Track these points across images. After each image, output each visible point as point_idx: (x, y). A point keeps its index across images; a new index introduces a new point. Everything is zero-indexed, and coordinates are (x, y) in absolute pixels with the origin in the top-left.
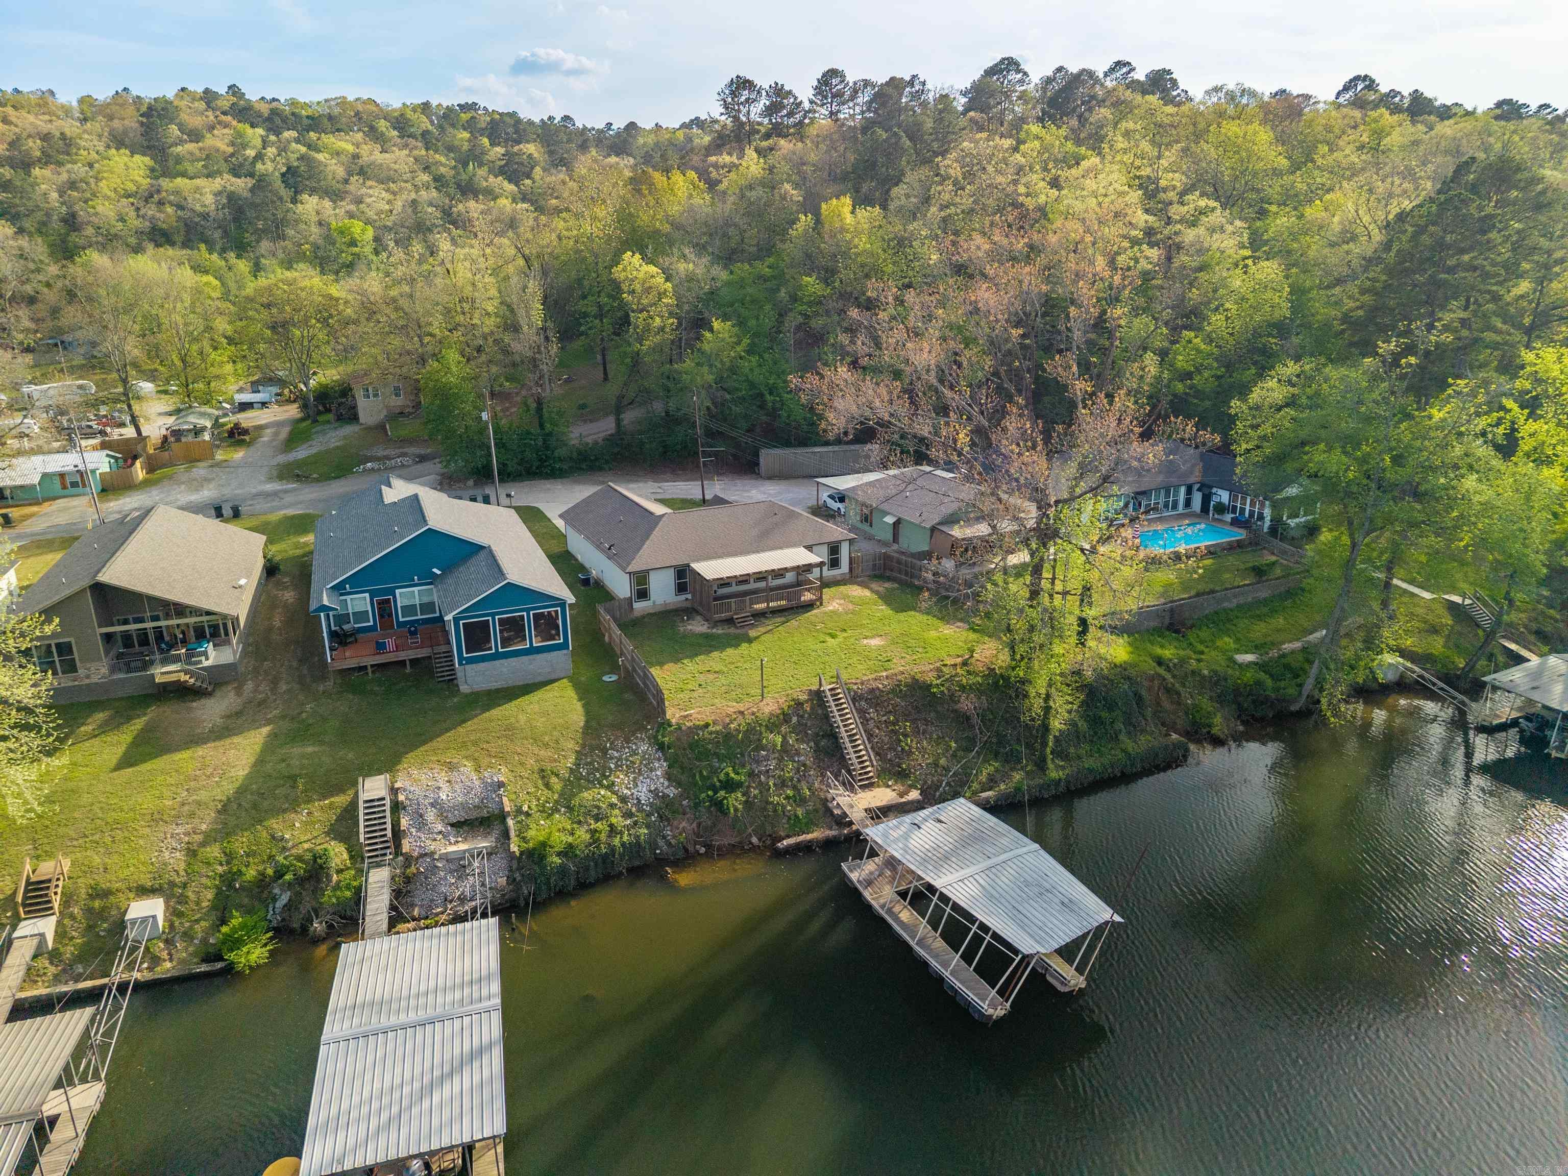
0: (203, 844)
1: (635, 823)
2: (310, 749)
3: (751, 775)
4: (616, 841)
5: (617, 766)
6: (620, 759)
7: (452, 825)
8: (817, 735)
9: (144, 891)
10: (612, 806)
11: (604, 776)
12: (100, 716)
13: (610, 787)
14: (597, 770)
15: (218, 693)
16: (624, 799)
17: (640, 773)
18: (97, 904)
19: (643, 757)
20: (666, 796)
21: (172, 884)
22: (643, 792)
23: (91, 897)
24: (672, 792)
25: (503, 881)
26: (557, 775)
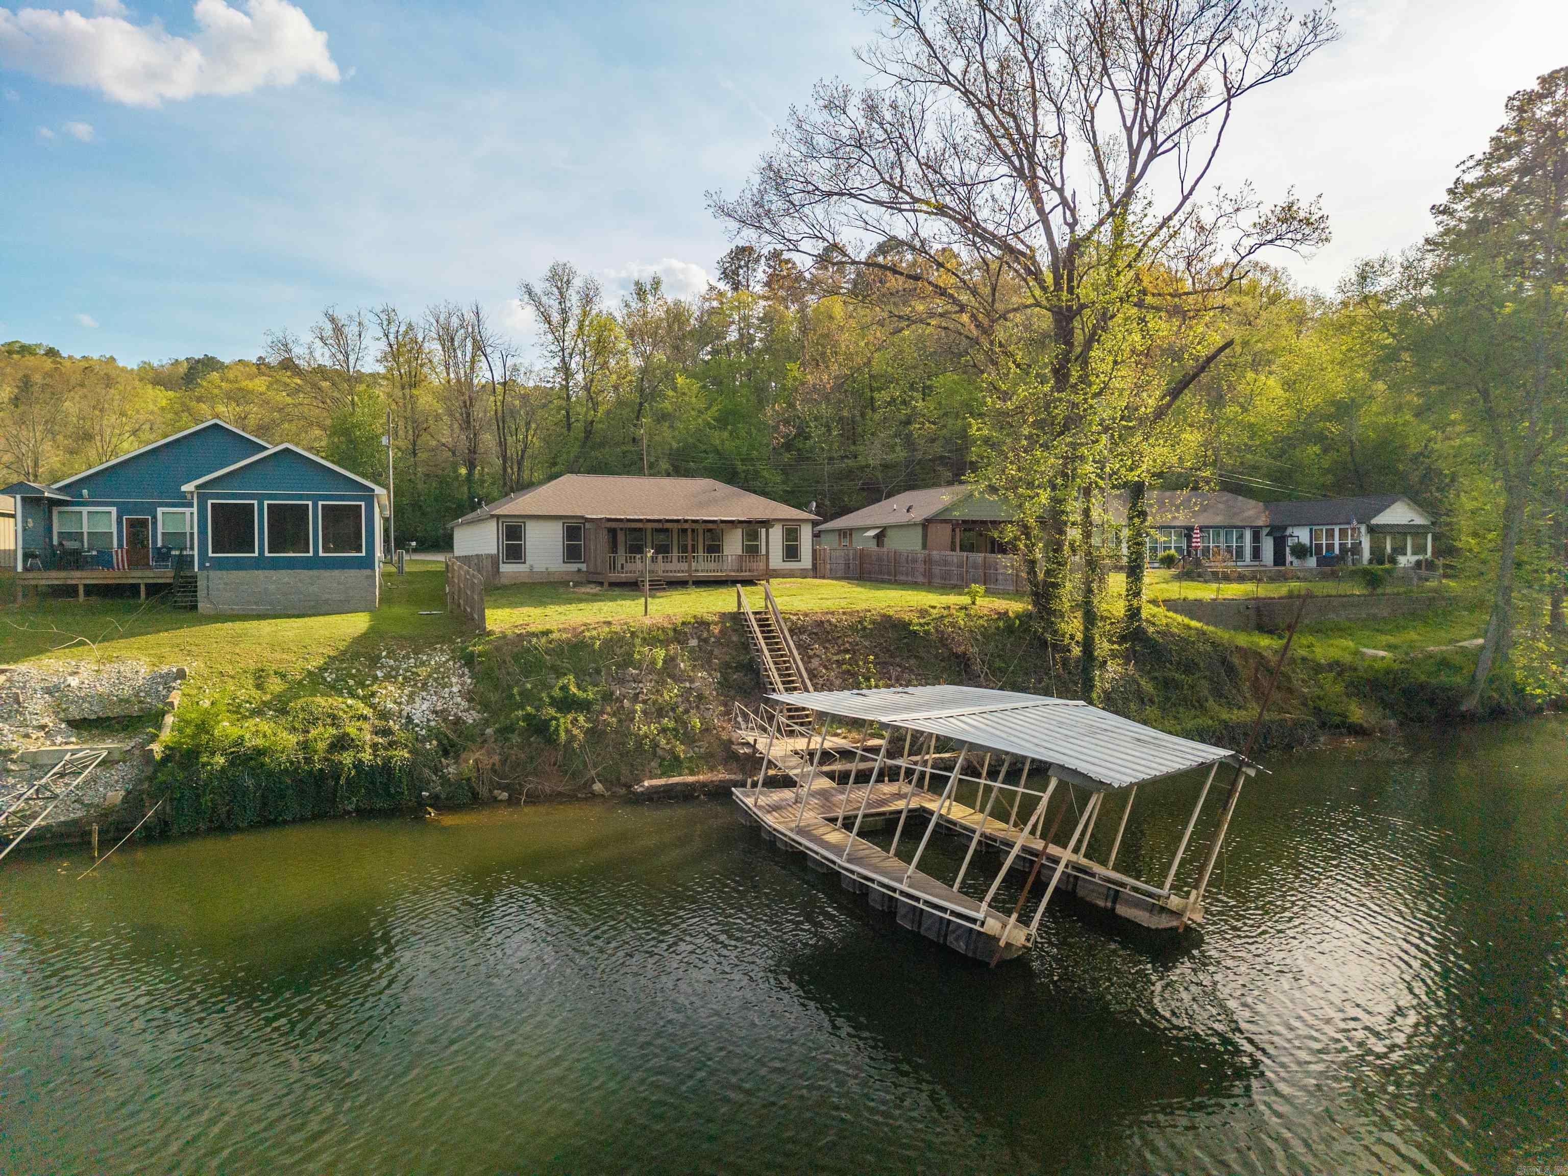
1: (391, 744)
3: (608, 697)
4: (347, 758)
5: (389, 676)
6: (395, 668)
7: (70, 721)
8: (727, 665)
11: (363, 685)
13: (364, 699)
14: (352, 677)
16: (384, 715)
17: (425, 686)
19: (436, 670)
20: (458, 721)
22: (421, 710)
24: (471, 718)
26: (282, 676)
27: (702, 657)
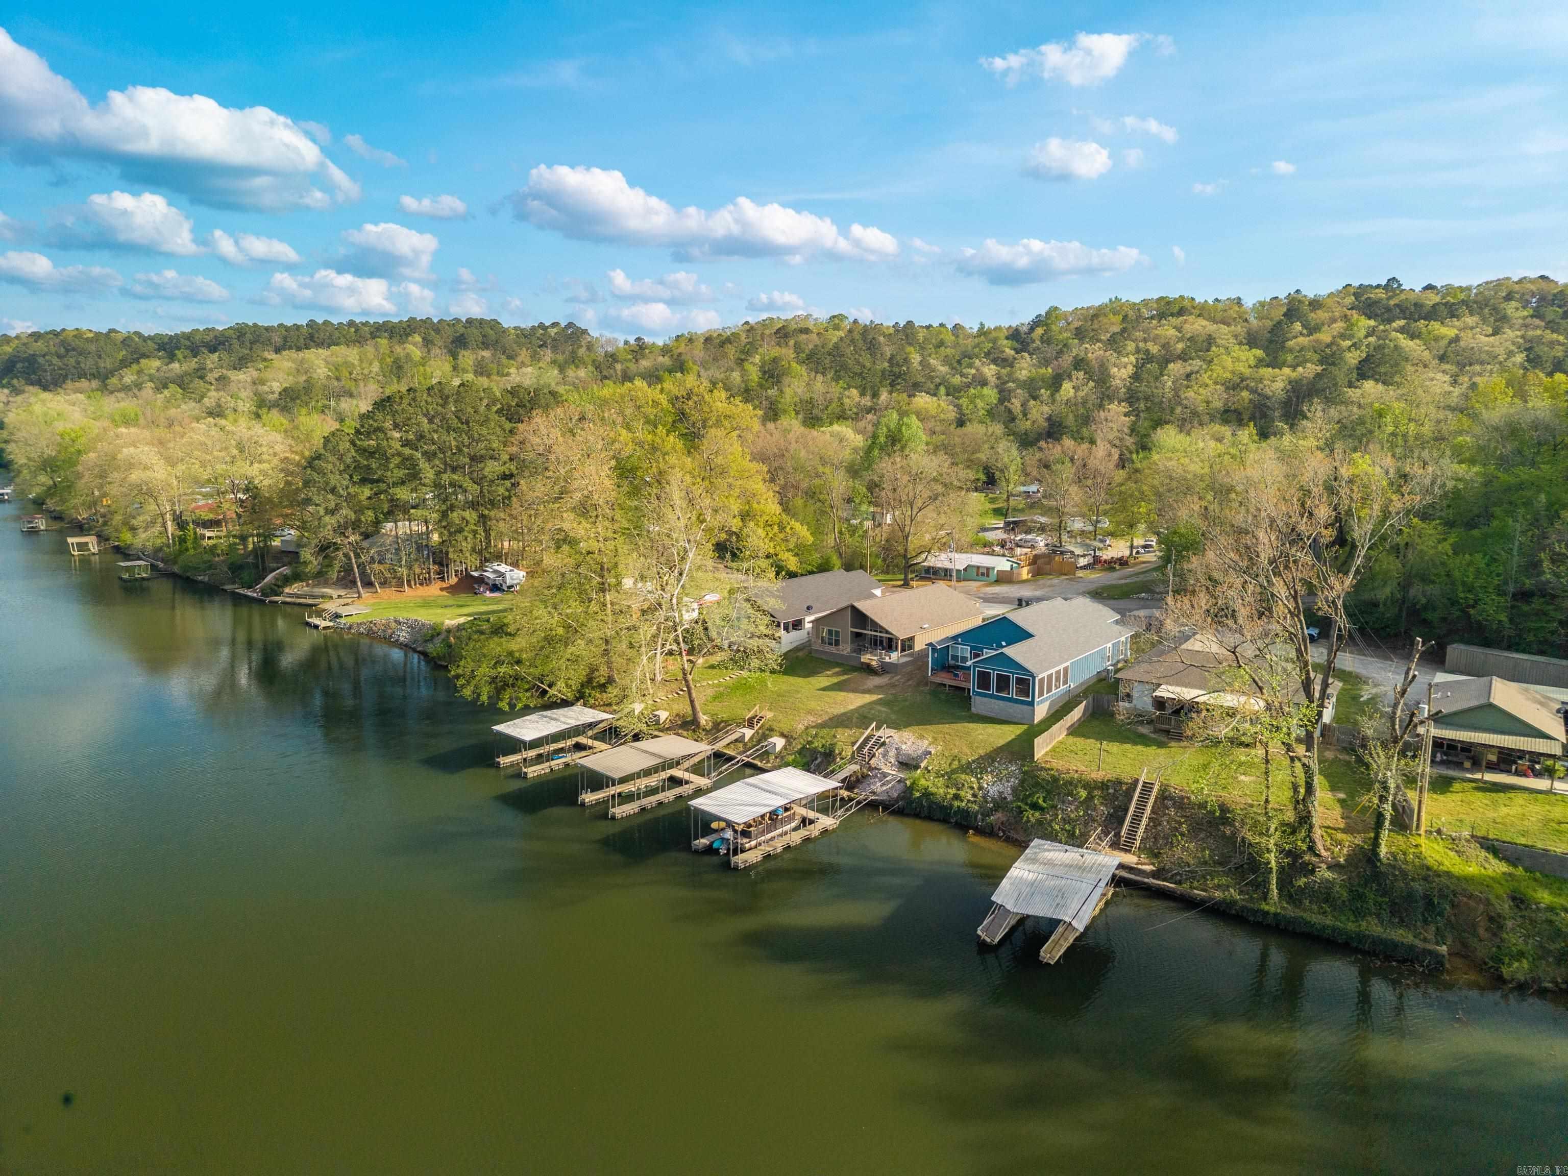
0: (812, 727)
1: (975, 802)
2: (883, 709)
3: (1054, 807)
4: (956, 803)
5: (992, 771)
6: (996, 768)
7: (899, 762)
9: (783, 735)
10: (972, 788)
11: (981, 773)
12: (837, 670)
13: (978, 779)
14: (980, 768)
15: (884, 676)
16: (981, 788)
17: (1001, 781)
18: (767, 732)
19: (1009, 774)
20: (1004, 798)
21: (792, 737)
22: (993, 791)
23: (768, 729)
24: (1010, 798)
25: (896, 795)
26: (959, 762)
27: (1108, 799)
